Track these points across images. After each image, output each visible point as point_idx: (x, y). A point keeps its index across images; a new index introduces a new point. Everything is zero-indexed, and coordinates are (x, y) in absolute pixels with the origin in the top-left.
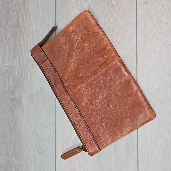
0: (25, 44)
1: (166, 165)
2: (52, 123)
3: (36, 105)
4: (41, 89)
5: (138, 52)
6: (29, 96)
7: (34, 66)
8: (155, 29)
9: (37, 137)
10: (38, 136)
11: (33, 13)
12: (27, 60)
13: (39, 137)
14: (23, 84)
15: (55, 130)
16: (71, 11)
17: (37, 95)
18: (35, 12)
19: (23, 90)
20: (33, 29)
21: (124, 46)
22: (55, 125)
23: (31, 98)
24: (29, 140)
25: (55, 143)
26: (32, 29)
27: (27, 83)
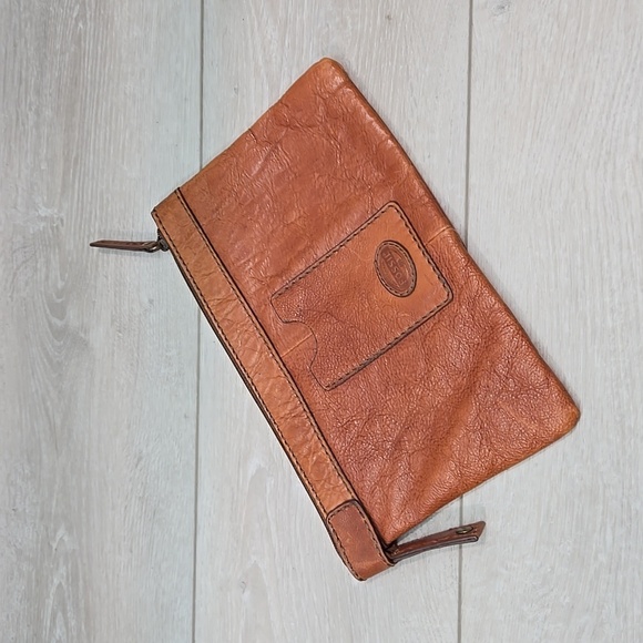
0: (101, 146)
1: (553, 568)
2: (185, 417)
3: (136, 355)
4: (151, 302)
5: (472, 180)
6: (113, 321)
7: (131, 221)
8: (531, 100)
9: (136, 460)
10: (140, 459)
11: (128, 34)
12: (107, 199)
13: (142, 463)
14: (92, 282)
15: (194, 442)
16: (252, 31)
17: (140, 322)
18: (135, 34)
19: (94, 302)
20: (127, 92)
21: (427, 159)
22: (194, 422)
23: (120, 332)
24: (110, 470)
25: (194, 485)
26: (125, 94)
27: (106, 277)
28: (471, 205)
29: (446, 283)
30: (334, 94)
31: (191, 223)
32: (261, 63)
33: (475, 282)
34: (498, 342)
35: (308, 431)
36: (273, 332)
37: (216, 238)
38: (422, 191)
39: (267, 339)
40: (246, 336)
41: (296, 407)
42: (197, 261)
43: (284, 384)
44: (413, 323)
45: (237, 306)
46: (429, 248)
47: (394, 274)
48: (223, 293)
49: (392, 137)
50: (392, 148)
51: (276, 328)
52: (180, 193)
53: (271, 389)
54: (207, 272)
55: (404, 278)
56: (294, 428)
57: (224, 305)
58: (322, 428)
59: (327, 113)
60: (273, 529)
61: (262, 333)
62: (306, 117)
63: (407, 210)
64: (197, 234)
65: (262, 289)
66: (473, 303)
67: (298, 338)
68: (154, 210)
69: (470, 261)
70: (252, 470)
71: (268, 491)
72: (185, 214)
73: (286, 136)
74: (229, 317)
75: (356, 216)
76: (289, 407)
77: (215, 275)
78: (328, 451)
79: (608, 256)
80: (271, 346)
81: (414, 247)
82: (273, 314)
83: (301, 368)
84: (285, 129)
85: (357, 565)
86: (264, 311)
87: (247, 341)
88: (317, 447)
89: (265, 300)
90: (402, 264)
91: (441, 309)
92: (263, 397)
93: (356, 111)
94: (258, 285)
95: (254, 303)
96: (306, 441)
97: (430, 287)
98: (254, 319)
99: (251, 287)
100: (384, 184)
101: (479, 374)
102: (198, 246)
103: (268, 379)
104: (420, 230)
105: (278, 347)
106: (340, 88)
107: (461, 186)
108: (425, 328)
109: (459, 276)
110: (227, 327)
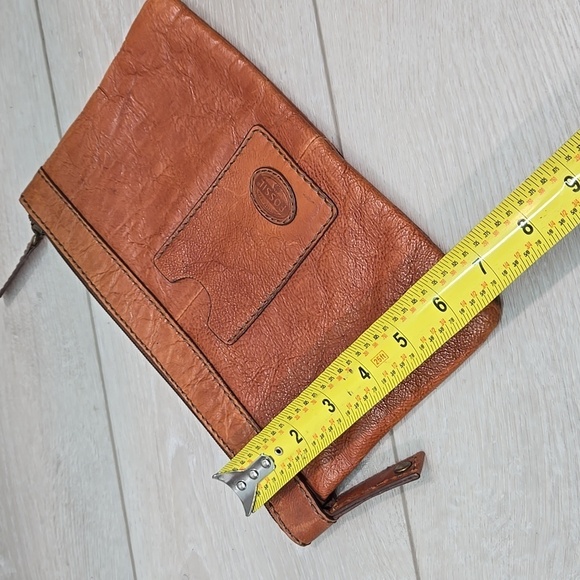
28: (339, 113)
29: (328, 199)
30: (173, 26)
31: (59, 201)
32: (99, 19)
33: (358, 190)
34: (395, 248)
35: (218, 394)
36: (163, 296)
37: (87, 210)
38: (283, 106)
39: (158, 305)
40: (136, 305)
41: (201, 371)
42: (73, 239)
43: (185, 349)
44: (302, 251)
45: (121, 276)
46: (303, 164)
47: (272, 202)
48: (105, 266)
49: (242, 56)
50: (244, 67)
51: (165, 291)
52: (44, 173)
53: (172, 356)
54: (83, 248)
55: (284, 204)
56: (203, 393)
57: (107, 278)
58: (232, 387)
59: (171, 49)
60: (204, 511)
61: (152, 299)
62: (151, 60)
63: (272, 131)
64: (67, 210)
65: (143, 252)
66: (360, 214)
67: (190, 296)
68: (22, 196)
69: (347, 167)
70: (171, 451)
71: (192, 471)
72: (52, 192)
73: (136, 84)
74: (116, 290)
75: (223, 151)
76: (195, 371)
77: (92, 249)
78: (242, 410)
79: (495, 132)
80: (163, 311)
81: (287, 168)
82: (159, 277)
83: (199, 327)
84: (133, 78)
85: (295, 530)
86: (149, 275)
87: (138, 311)
88: (230, 408)
89: (148, 264)
90: (278, 188)
91: (328, 227)
92: (165, 367)
93: (198, 38)
94: (139, 250)
95: (137, 269)
96: (218, 404)
97: (312, 207)
98: (141, 286)
99: (132, 253)
100: (244, 109)
101: (383, 289)
102: (70, 221)
103: (167, 347)
104: (289, 148)
105: (171, 310)
106: (177, 18)
107: (324, 96)
108: (316, 253)
109: (339, 186)
110: (115, 301)
